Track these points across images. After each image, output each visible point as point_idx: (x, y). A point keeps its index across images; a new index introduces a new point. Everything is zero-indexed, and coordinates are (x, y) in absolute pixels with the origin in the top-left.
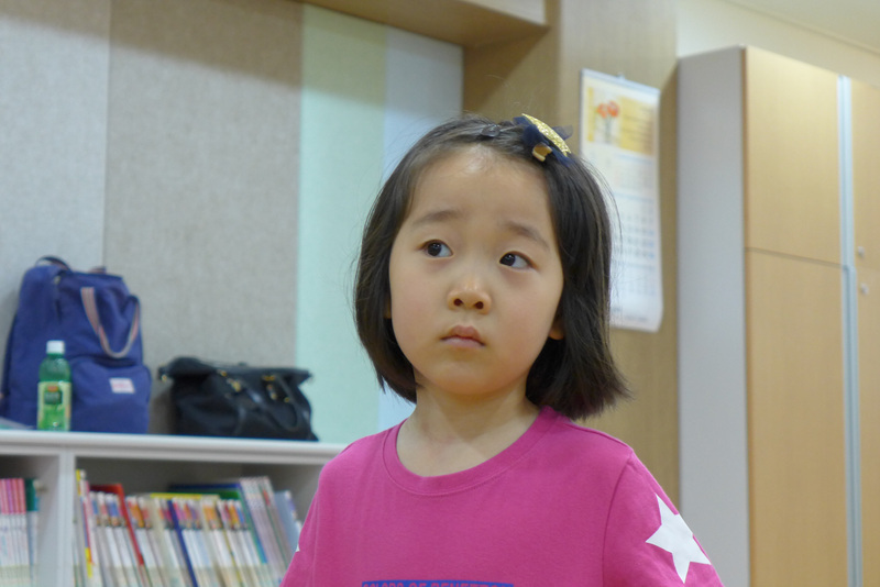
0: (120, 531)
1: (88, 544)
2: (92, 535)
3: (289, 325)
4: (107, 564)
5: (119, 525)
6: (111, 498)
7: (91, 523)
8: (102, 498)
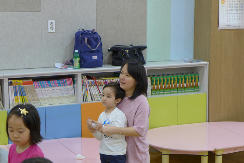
0: (95, 87)
1: (87, 90)
2: (88, 88)
3: (145, 34)
4: (92, 94)
5: (95, 85)
6: (92, 80)
7: (87, 86)
8: (90, 81)
